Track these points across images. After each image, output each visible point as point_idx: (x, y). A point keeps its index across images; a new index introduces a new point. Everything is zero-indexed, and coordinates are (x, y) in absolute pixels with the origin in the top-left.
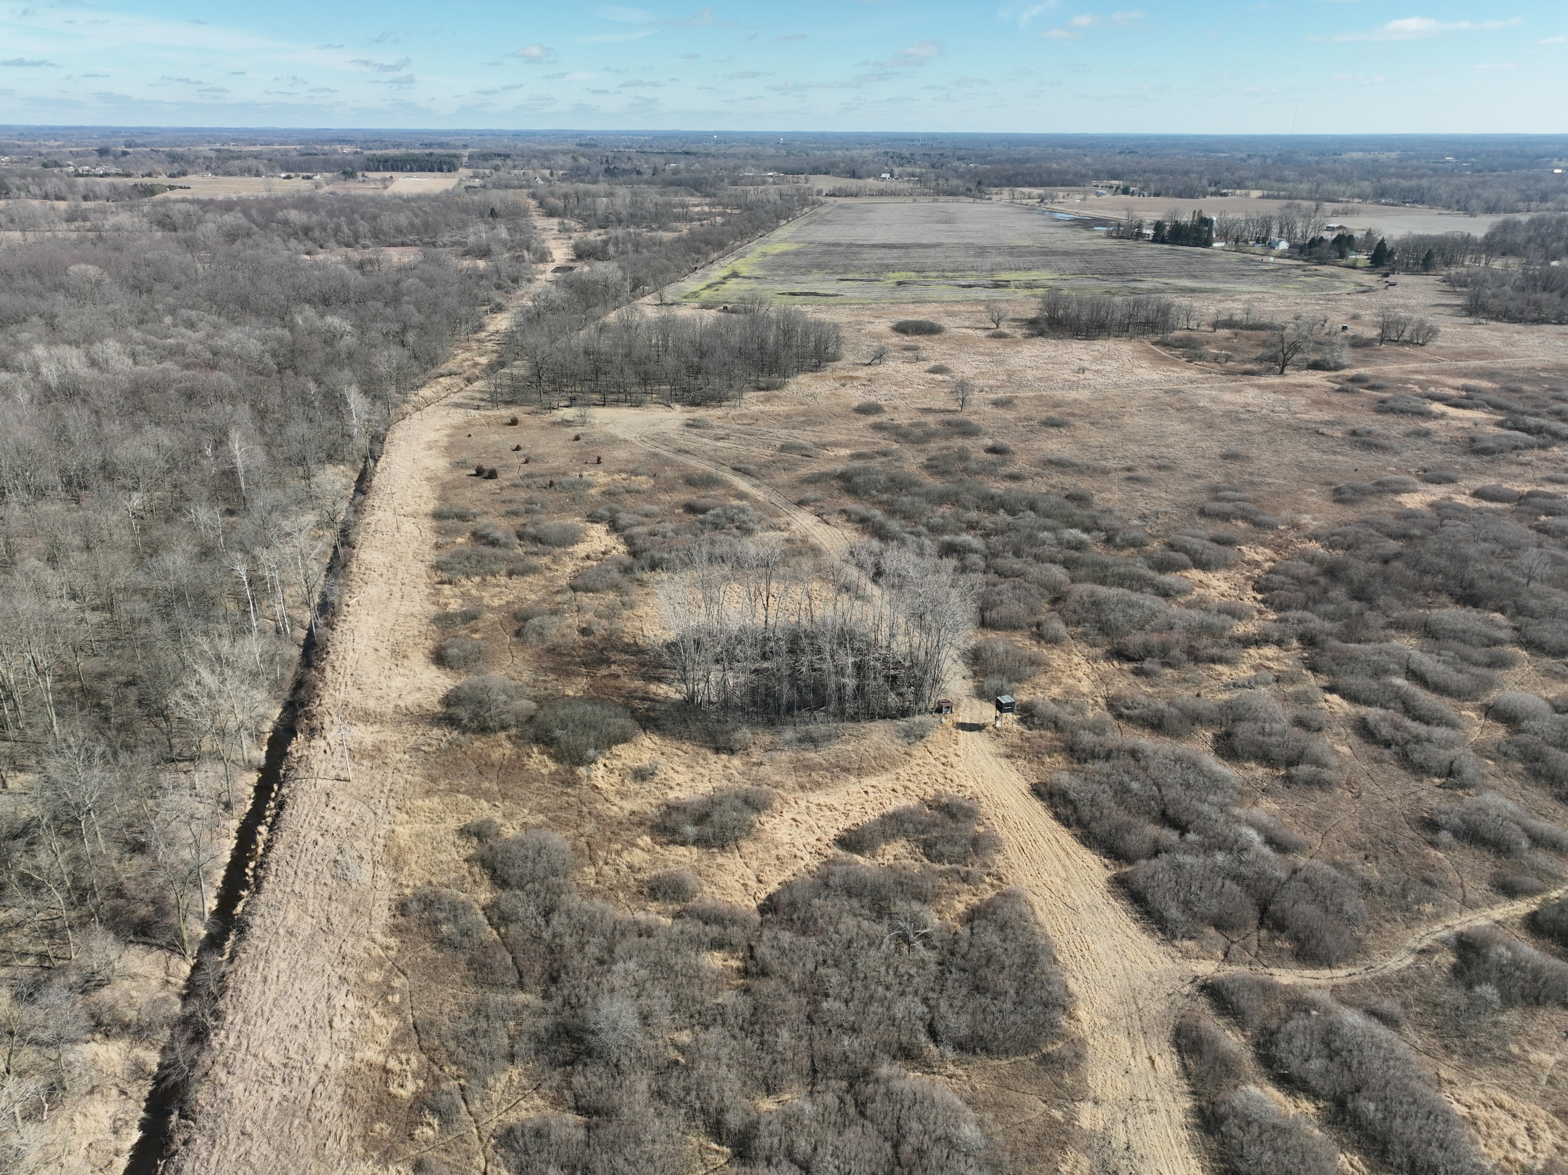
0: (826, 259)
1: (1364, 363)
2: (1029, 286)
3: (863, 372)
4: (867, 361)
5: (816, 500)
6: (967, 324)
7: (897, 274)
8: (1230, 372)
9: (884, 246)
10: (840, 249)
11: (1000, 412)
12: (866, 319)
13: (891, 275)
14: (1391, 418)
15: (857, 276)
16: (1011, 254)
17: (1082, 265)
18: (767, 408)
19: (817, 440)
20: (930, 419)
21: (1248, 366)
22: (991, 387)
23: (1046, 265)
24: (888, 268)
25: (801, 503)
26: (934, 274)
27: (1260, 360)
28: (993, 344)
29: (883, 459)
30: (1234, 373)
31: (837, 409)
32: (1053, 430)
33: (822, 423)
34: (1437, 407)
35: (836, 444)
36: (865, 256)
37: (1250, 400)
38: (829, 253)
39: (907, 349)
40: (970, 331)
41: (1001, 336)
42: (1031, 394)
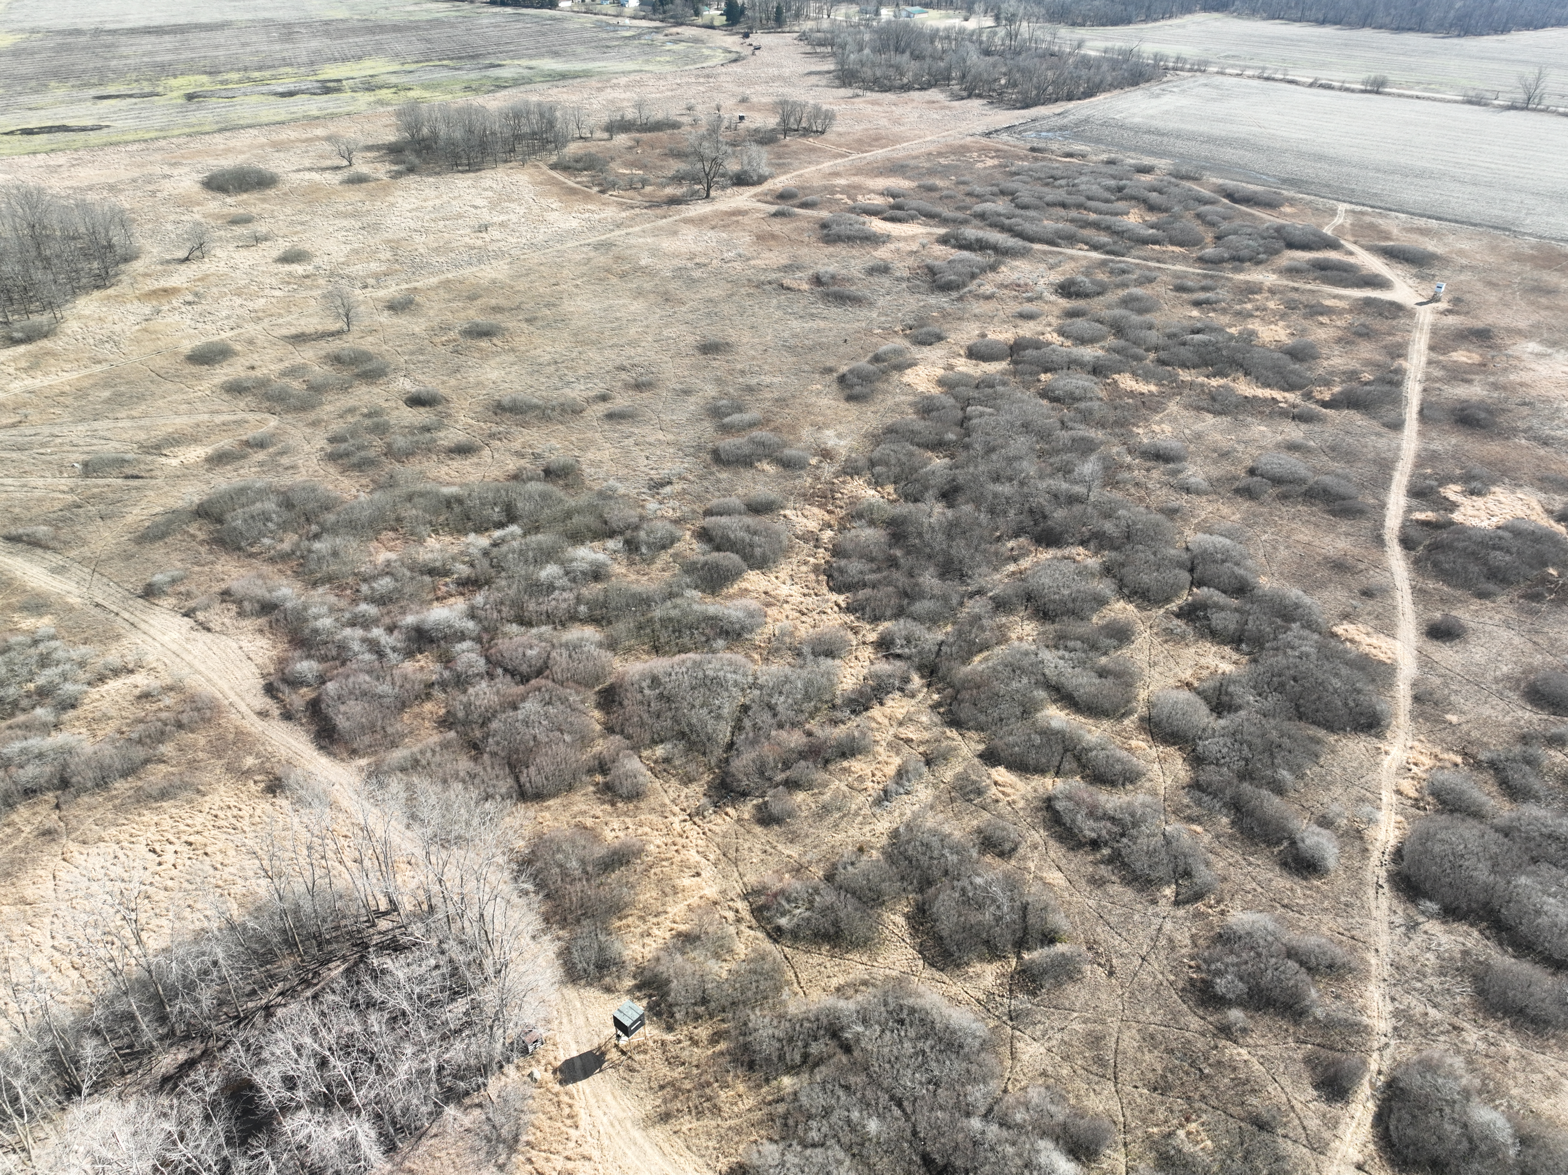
0: (65, 59)
1: (782, 167)
2: (369, 86)
3: (181, 277)
4: (182, 254)
5: (174, 581)
6: (307, 163)
7: (181, 81)
8: (654, 204)
9: (148, 31)
10: (82, 39)
11: (403, 322)
12: (157, 170)
13: (173, 82)
14: (841, 250)
15: (123, 89)
16: (327, 34)
17: (422, 46)
18: (38, 381)
19: (142, 436)
20: (308, 355)
21: (670, 191)
22: (377, 277)
23: (379, 50)
24: (165, 70)
25: (150, 593)
26: (235, 76)
27: (678, 179)
28: (354, 195)
29: (261, 456)
30: (658, 205)
31: (159, 362)
32: (484, 344)
33: (141, 398)
34: (877, 225)
35: (176, 440)
36: (124, 50)
37: (693, 248)
38: (67, 48)
39: (235, 221)
40: (315, 176)
41: (359, 180)
42: (434, 280)
